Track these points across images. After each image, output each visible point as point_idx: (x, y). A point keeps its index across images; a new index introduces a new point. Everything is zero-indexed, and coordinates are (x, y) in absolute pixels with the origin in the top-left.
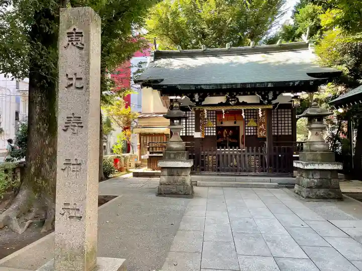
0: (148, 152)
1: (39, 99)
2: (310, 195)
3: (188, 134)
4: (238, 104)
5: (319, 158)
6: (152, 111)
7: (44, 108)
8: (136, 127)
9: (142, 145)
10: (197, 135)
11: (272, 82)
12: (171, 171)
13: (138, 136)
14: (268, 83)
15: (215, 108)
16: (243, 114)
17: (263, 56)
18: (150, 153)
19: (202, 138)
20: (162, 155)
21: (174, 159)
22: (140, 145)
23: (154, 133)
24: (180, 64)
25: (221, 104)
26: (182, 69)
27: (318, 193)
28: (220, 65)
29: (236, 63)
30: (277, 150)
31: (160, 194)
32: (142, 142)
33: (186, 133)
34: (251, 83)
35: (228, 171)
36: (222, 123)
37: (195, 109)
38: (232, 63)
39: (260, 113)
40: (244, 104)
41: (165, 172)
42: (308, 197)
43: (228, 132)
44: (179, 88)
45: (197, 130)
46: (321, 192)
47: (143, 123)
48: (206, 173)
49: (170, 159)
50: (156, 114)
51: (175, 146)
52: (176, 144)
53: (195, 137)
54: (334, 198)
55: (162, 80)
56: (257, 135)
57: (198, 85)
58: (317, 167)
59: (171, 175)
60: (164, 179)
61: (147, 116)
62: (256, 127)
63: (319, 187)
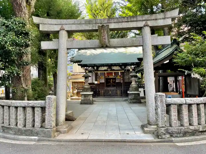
0: (77, 90)
1: (42, 73)
2: (131, 102)
3: (93, 82)
4: (112, 70)
5: (134, 90)
6: (78, 72)
7: (43, 76)
8: (71, 79)
9: (74, 87)
10: (96, 82)
11: (121, 63)
12: (85, 96)
13: (71, 83)
14: (120, 63)
15: (103, 72)
16: (113, 74)
17: (125, 49)
18: (78, 90)
19: (99, 84)
20: (82, 91)
21: (86, 91)
22: (73, 87)
23: (79, 82)
24: (90, 53)
25: (105, 70)
26: (91, 55)
27: (133, 101)
28: (106, 53)
29: (113, 53)
30: (127, 87)
31: (81, 103)
32: (73, 86)
33: (92, 82)
34: (114, 64)
35: (107, 96)
36: (109, 77)
37: (95, 72)
38: (112, 52)
39: (120, 73)
40: (114, 70)
41: (83, 96)
42: (130, 103)
43: (113, 80)
44: (88, 65)
45: (96, 80)
46: (134, 101)
47: (74, 77)
48: (99, 97)
49: (85, 91)
50: (80, 73)
51: (86, 87)
52: (87, 86)
53: (95, 83)
54: (139, 103)
55: (81, 61)
56: (120, 82)
57: (95, 64)
58: (134, 92)
59: (85, 97)
60: (83, 98)
61: (76, 74)
62: (120, 78)
63: (134, 99)
